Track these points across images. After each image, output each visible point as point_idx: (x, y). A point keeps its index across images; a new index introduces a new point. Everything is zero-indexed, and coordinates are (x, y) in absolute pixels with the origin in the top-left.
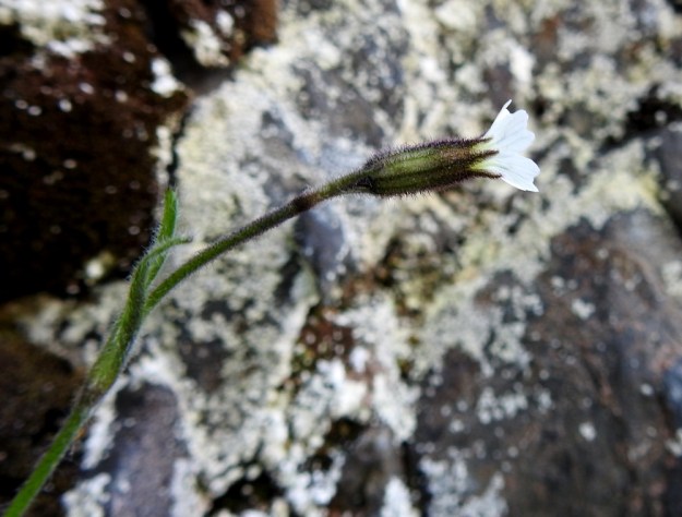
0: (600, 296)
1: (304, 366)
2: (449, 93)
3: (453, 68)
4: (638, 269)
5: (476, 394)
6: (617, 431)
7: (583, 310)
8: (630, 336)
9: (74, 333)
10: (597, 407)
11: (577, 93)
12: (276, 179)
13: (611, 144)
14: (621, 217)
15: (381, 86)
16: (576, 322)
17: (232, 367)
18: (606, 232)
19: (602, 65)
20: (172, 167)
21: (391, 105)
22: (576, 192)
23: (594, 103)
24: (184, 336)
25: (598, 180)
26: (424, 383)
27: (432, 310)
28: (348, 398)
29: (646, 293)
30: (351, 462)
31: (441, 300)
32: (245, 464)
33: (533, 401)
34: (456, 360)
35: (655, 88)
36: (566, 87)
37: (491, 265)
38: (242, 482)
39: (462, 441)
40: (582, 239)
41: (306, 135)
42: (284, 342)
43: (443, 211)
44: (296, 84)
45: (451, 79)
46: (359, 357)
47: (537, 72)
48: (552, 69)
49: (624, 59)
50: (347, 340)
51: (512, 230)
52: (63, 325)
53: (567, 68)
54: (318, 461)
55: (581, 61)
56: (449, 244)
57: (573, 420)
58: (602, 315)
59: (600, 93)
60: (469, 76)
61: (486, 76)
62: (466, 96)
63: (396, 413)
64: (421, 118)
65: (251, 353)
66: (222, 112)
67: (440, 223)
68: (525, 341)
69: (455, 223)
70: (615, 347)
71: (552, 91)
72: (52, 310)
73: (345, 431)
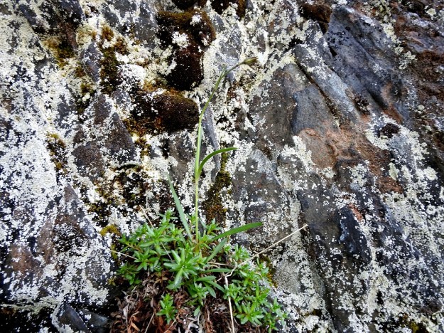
0: (283, 82)
1: (229, 99)
2: (250, 44)
3: (251, 38)
4: (290, 76)
5: (260, 103)
6: (285, 105)
7: (279, 85)
8: (288, 88)
9: (191, 97)
10: (282, 101)
11: (278, 40)
12: (220, 65)
13: (286, 50)
14: (287, 66)
15: (236, 45)
16: (279, 87)
17: (217, 100)
18: (284, 69)
19: (284, 32)
20: (203, 66)
21: (238, 48)
22: (278, 62)
23: (282, 41)
24: (209, 95)
25: (283, 59)
26: (250, 103)
27: (250, 90)
28: (237, 105)
29: (291, 80)
30: (239, 114)
31: (252, 88)
32: (221, 116)
33: (270, 103)
34: (256, 98)
35: (295, 36)
36: (276, 38)
37: (262, 80)
38: (221, 119)
39: (258, 111)
40: (279, 72)
41: (224, 57)
42: (225, 95)
43: (251, 70)
44: (220, 47)
45: (250, 41)
46: (238, 98)
47: (269, 36)
48: (273, 34)
49: (289, 30)
50: (235, 95)
51: (265, 72)
52: (189, 95)
53: (276, 34)
54: (233, 115)
55: (279, 32)
56: (253, 76)
57: (277, 104)
58: (283, 85)
59: (284, 39)
60: (254, 39)
61: (258, 39)
62: (254, 44)
63: (246, 108)
64: (245, 50)
65: (220, 97)
66: (209, 54)
67: (250, 72)
68: (268, 93)
69: (254, 72)
70: (285, 91)
71: (273, 40)
72: (187, 93)
73: (237, 110)
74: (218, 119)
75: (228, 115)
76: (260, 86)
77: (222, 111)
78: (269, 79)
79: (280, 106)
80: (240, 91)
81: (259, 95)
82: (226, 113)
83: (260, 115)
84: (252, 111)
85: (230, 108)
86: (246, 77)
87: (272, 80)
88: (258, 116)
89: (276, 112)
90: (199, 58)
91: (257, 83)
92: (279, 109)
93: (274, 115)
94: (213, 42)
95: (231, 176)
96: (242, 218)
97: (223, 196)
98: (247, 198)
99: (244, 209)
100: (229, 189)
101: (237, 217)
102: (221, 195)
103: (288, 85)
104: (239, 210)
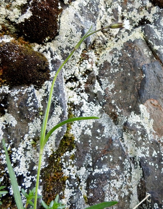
0: (132, 53)
1: (81, 61)
2: (106, 13)
3: (107, 8)
4: (139, 49)
5: (110, 68)
6: (134, 74)
7: (129, 55)
8: (137, 60)
9: (41, 51)
10: (131, 71)
11: (130, 16)
12: (78, 26)
13: (136, 27)
14: (137, 40)
16: (128, 57)
17: (70, 59)
18: (134, 42)
19: (135, 10)
20: (59, 22)
21: (96, 14)
22: (129, 35)
23: (133, 18)
24: (62, 52)
25: (133, 33)
26: (100, 67)
27: (101, 55)
28: (89, 67)
29: (140, 53)
30: (89, 76)
31: (103, 53)
32: (72, 75)
33: (120, 70)
34: (106, 63)
35: (145, 17)
36: (128, 14)
37: (112, 47)
38: (71, 78)
39: (107, 76)
40: (130, 43)
41: (82, 19)
42: (78, 55)
43: (104, 36)
44: (80, 9)
45: (106, 10)
46: (90, 60)
47: (122, 11)
48: (125, 10)
49: (139, 10)
50: (88, 57)
51: (116, 41)
52: (40, 49)
53: (128, 11)
54: (84, 76)
55: (131, 10)
56: (105, 43)
57: (127, 73)
58: (133, 56)
59: (134, 16)
60: (110, 10)
61: (113, 11)
62: (109, 14)
64: (101, 18)
65: (73, 56)
66: (68, 13)
68: (119, 60)
70: (134, 62)
71: (125, 15)
72: (37, 46)
73: (88, 72)
74: (68, 78)
75: (79, 75)
76: (111, 52)
77: (73, 71)
78: (119, 48)
79: (129, 74)
80: (92, 54)
81: (109, 61)
82: (77, 74)
83: (109, 80)
84: (101, 74)
85: (82, 69)
86: (98, 42)
87: (122, 50)
88: (107, 80)
89: (125, 79)
90: (58, 14)
91: (108, 50)
92: (128, 77)
93: (123, 82)
94: (73, 2)
95: (76, 139)
96: (83, 187)
97: (65, 162)
98: (91, 164)
99: (86, 177)
100: (72, 153)
101: (78, 186)
102: (63, 160)
103: (137, 56)
104: (80, 177)
